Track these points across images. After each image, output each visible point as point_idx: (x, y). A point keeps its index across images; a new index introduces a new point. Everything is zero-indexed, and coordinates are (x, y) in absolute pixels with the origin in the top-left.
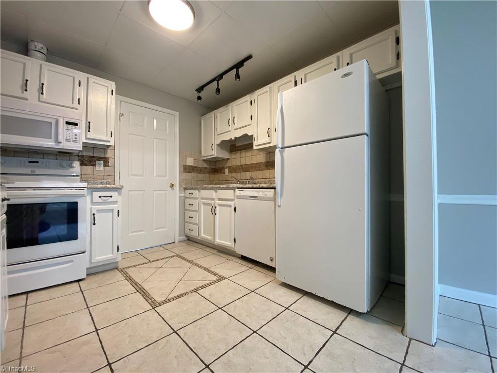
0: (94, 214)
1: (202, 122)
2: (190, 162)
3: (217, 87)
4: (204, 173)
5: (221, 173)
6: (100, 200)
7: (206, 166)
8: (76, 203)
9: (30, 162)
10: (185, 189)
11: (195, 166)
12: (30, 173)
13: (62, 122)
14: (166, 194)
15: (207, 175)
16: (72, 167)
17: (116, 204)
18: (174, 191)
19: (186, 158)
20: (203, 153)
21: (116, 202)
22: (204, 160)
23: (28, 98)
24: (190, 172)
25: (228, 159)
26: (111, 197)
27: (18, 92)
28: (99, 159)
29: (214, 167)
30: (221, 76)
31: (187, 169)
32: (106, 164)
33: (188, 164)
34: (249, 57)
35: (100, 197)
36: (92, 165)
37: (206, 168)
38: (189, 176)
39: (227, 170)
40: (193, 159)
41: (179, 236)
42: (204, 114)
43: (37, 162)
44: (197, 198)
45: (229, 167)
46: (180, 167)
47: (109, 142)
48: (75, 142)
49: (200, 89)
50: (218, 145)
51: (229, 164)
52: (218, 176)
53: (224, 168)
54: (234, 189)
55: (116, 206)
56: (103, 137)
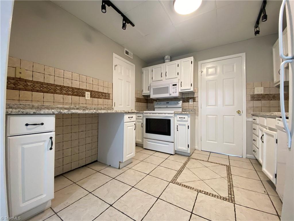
0: (177, 126)
2: (259, 91)
6: (180, 119)
8: (170, 120)
9: (167, 103)
10: (254, 115)
11: (265, 93)
12: (166, 107)
13: (171, 85)
14: (233, 118)
16: (179, 104)
17: (187, 122)
18: (241, 116)
19: (254, 88)
20: (275, 80)
21: (187, 121)
23: (162, 79)
24: (260, 100)
26: (185, 118)
27: (160, 78)
28: (191, 98)
31: (255, 98)
32: (194, 101)
33: (256, 93)
35: (180, 118)
36: (188, 102)
38: (258, 103)
40: (262, 88)
41: (247, 154)
43: (168, 103)
44: (257, 124)
46: (247, 97)
47: (190, 89)
48: (176, 93)
55: (187, 123)
56: (188, 88)
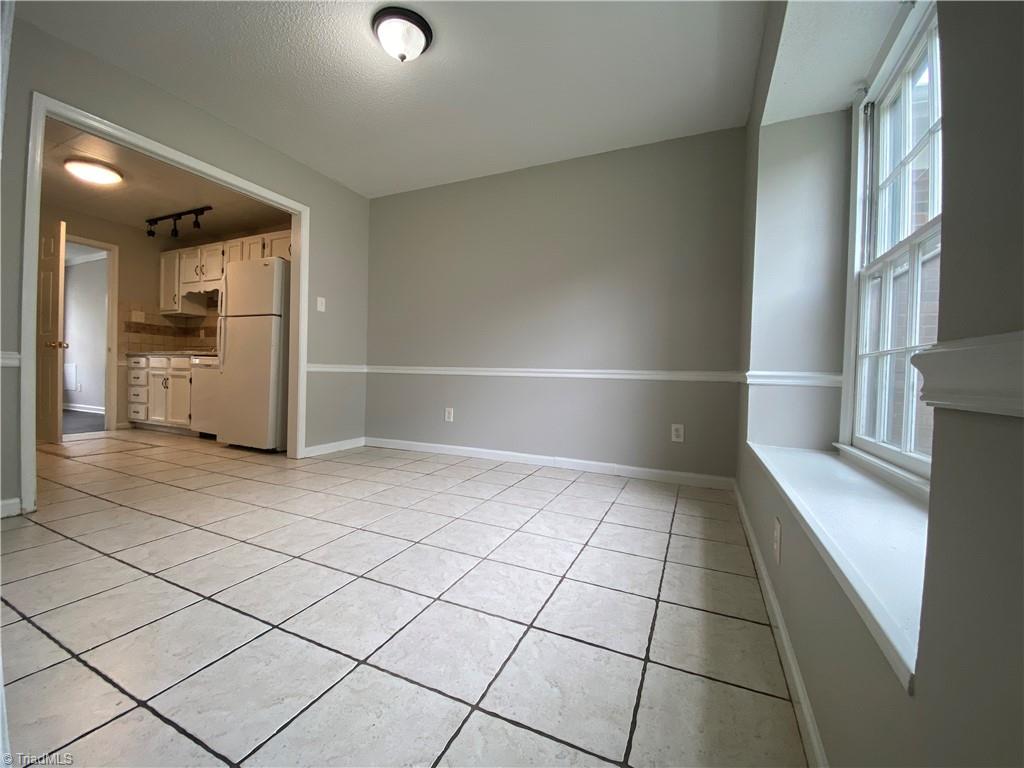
1: (163, 261)
2: (138, 317)
3: (173, 227)
4: (165, 334)
5: (194, 336)
7: (168, 323)
10: (128, 356)
11: (148, 323)
15: (171, 338)
19: (130, 311)
20: (162, 306)
22: (165, 316)
24: (139, 332)
25: (203, 317)
29: (183, 326)
30: (178, 216)
31: (132, 327)
33: (134, 320)
34: (210, 208)
37: (170, 327)
38: (135, 337)
39: (202, 332)
40: (143, 313)
41: (117, 422)
42: (165, 250)
44: (143, 368)
45: (205, 328)
46: (119, 325)
49: (153, 222)
50: (183, 297)
51: (205, 324)
52: (189, 340)
53: (198, 329)
54: (189, 356)
